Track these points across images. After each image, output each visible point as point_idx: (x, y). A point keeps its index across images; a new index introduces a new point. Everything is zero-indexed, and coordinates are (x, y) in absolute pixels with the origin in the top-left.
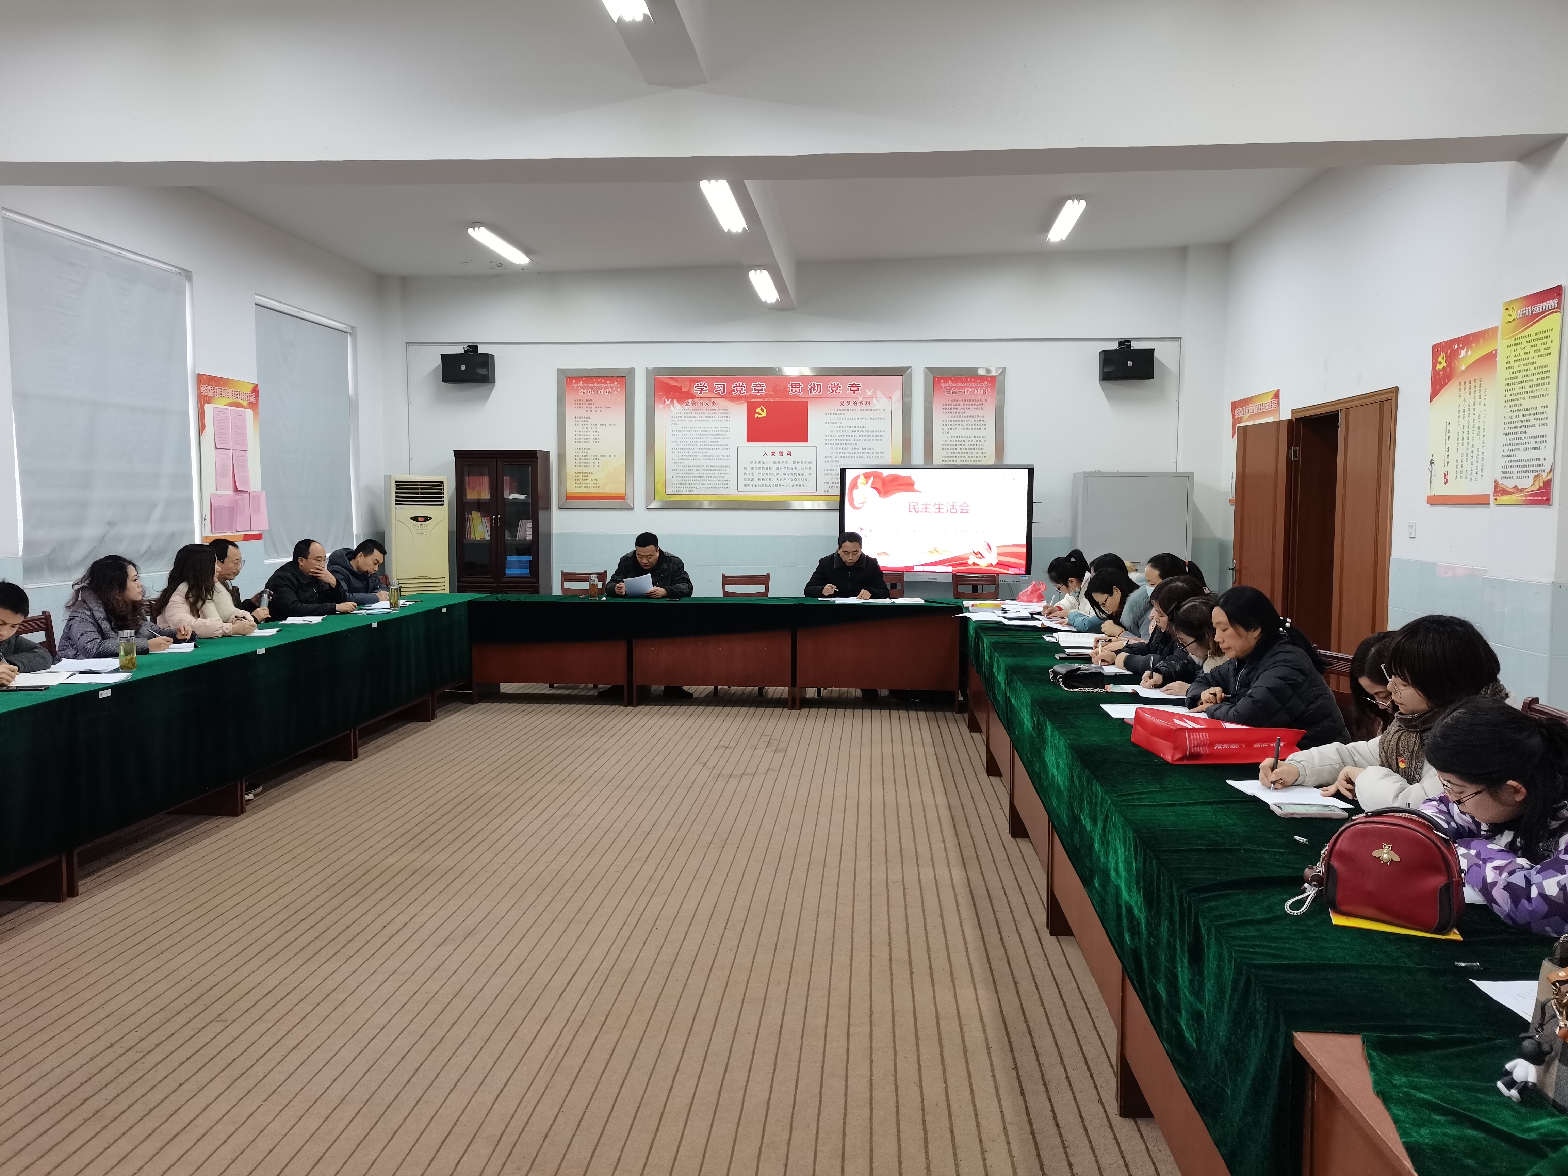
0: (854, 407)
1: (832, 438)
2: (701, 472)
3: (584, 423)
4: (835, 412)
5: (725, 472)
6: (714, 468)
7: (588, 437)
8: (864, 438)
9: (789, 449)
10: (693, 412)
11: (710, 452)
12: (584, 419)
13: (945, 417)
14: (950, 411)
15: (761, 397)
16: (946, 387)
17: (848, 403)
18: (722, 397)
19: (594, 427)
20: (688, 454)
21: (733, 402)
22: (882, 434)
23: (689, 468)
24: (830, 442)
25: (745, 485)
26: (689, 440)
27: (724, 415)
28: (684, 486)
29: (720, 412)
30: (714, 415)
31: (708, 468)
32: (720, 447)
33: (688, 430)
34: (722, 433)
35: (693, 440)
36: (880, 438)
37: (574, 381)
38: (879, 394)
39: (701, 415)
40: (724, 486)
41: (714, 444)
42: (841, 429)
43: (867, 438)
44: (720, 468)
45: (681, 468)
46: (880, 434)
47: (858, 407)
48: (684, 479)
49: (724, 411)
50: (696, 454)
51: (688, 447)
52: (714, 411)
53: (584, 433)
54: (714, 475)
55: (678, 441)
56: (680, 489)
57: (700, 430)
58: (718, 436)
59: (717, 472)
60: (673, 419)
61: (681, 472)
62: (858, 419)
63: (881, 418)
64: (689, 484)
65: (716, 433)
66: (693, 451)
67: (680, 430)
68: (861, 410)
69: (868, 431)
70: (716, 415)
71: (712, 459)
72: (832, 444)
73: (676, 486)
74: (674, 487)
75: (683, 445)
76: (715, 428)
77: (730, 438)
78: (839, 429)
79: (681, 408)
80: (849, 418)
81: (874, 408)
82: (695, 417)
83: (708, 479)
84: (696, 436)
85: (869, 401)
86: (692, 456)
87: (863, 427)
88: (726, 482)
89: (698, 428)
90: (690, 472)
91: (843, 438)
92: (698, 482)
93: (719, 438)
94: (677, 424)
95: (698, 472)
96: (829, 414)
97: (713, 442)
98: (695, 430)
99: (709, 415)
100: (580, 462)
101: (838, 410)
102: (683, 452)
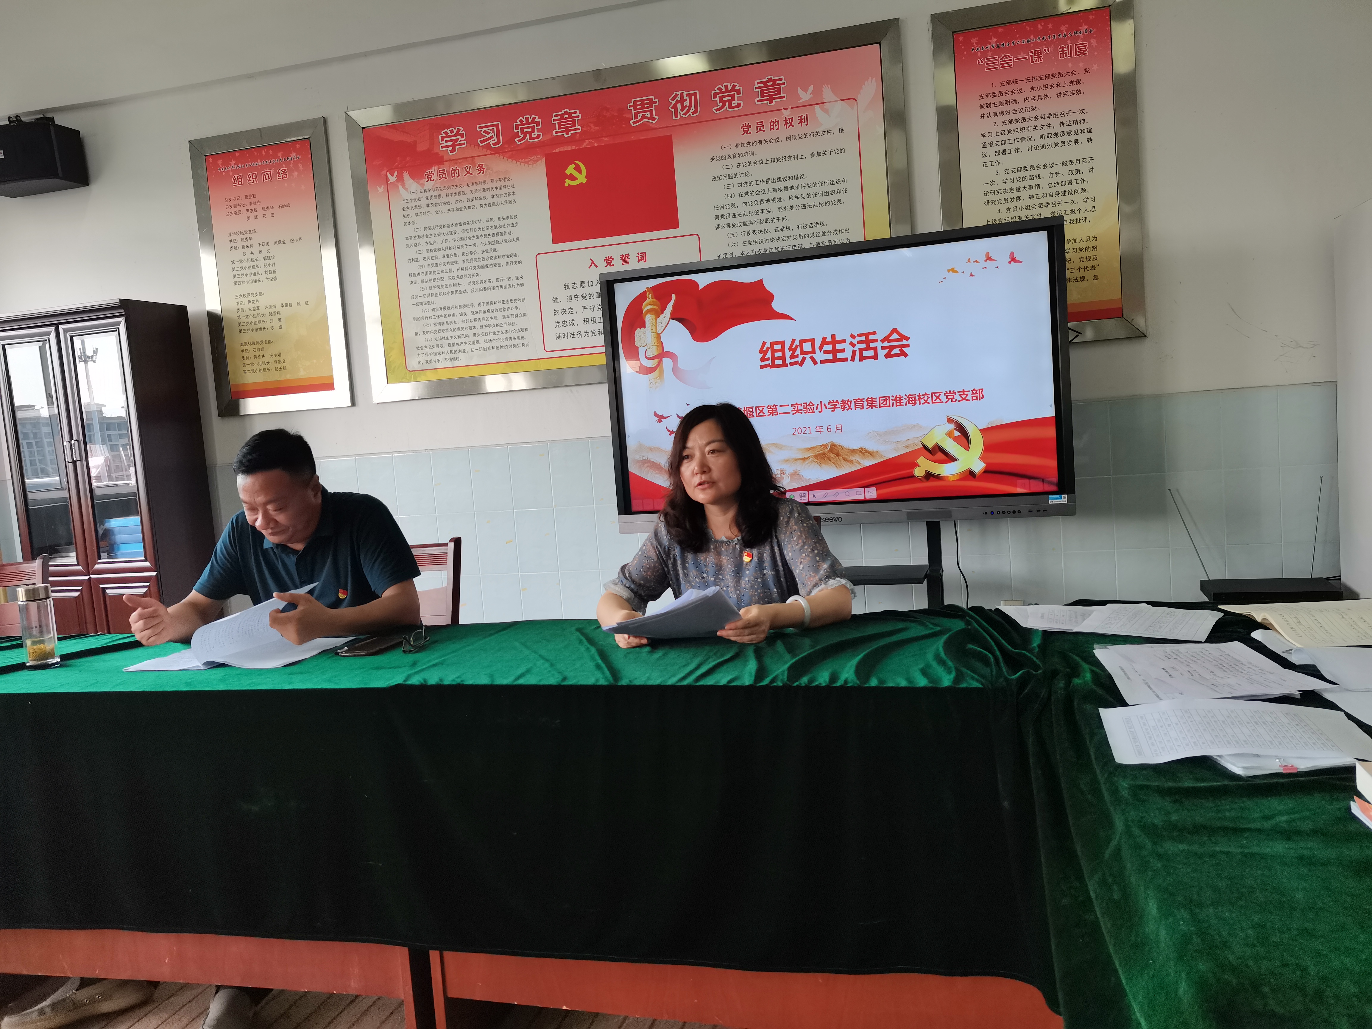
0: (774, 134)
1: (731, 211)
2: (470, 317)
3: (245, 243)
4: (735, 150)
5: (514, 312)
6: (494, 307)
7: (256, 270)
8: (800, 202)
9: (641, 248)
10: (443, 193)
11: (485, 274)
12: (244, 236)
13: (987, 125)
14: (998, 109)
15: (572, 140)
16: (984, 54)
17: (760, 127)
18: (496, 152)
19: (264, 249)
20: (440, 283)
21: (517, 160)
22: (841, 186)
23: (447, 312)
24: (725, 221)
25: (559, 336)
26: (440, 254)
27: (503, 191)
28: (440, 349)
29: (494, 185)
30: (482, 194)
31: (482, 308)
32: (503, 261)
33: (436, 231)
34: (502, 230)
35: (449, 252)
36: (836, 197)
37: (220, 162)
38: (828, 94)
39: (458, 198)
40: (516, 342)
41: (489, 255)
42: (749, 189)
43: (807, 201)
44: (506, 306)
45: (431, 313)
46: (835, 187)
47: (783, 132)
48: (438, 335)
49: (502, 183)
50: (456, 281)
51: (440, 268)
52: (482, 187)
53: (247, 264)
54: (495, 322)
55: (420, 258)
56: (433, 357)
57: (459, 229)
58: (496, 238)
59: (500, 315)
60: (406, 213)
61: (432, 321)
62: (784, 159)
63: (836, 151)
64: (449, 345)
65: (491, 232)
66: (451, 275)
67: (420, 234)
68: (788, 138)
69: (809, 185)
70: (488, 194)
71: (489, 288)
72: (731, 225)
73: (425, 351)
74: (422, 355)
75: (429, 266)
76: (487, 220)
77: (517, 239)
78: (744, 189)
79: (420, 188)
80: (765, 162)
81: (820, 130)
82: (448, 203)
83: (484, 330)
84: (452, 244)
85: (807, 115)
86: (450, 285)
87: (797, 177)
88: (520, 334)
89: (454, 225)
90: (449, 319)
91: (754, 208)
92: (467, 340)
93: (498, 242)
94: (413, 223)
95: (464, 318)
96: (718, 158)
97: (487, 251)
98: (449, 230)
99: (474, 196)
100: (247, 323)
101: (737, 145)
102: (430, 281)
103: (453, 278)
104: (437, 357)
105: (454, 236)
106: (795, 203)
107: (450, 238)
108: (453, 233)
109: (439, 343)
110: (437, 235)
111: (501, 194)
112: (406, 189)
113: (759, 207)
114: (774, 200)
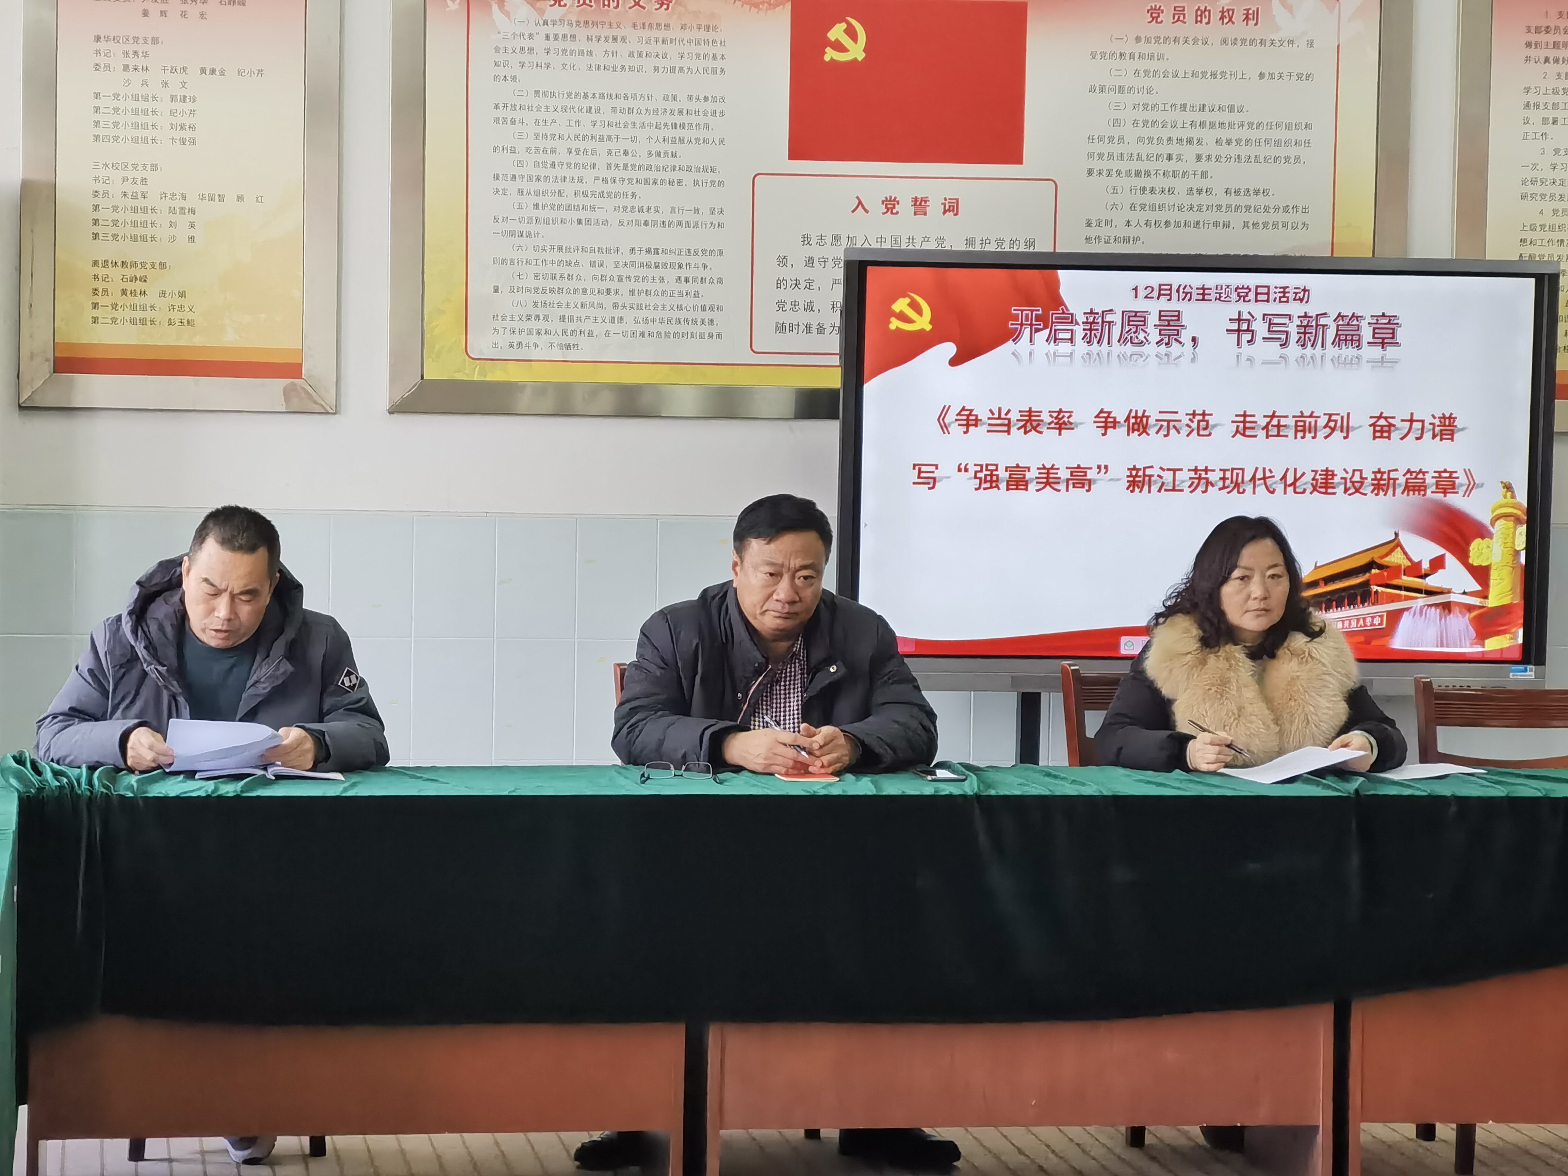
0: (1200, 31)
1: (1116, 149)
2: (609, 270)
3: (131, 61)
4: (1130, 47)
5: (701, 273)
6: (661, 259)
7: (150, 119)
8: (1233, 150)
9: (951, 190)
10: (582, 33)
11: (648, 196)
12: (131, 48)
13: (1535, 75)
14: (1552, 54)
17: (1179, 16)
19: (175, 80)
20: (557, 200)
22: (1302, 135)
23: (564, 256)
24: (1105, 165)
25: (781, 328)
26: (562, 146)
27: (703, 49)
28: (542, 325)
29: (687, 35)
30: (660, 48)
31: (638, 258)
32: (688, 178)
33: (560, 102)
34: (694, 119)
35: (582, 145)
36: (1293, 151)
39: (611, 46)
40: (698, 329)
41: (662, 162)
42: (1150, 116)
43: (1244, 151)
44: (684, 260)
45: (531, 255)
46: (1293, 135)
47: (1215, 30)
48: (540, 298)
49: (703, 35)
50: (588, 201)
51: (559, 172)
52: (662, 34)
53: (132, 104)
54: (659, 287)
55: (521, 147)
56: (524, 338)
57: (606, 105)
58: (678, 133)
59: (671, 275)
60: (501, 57)
61: (532, 270)
62: (1214, 75)
63: (1299, 76)
64: (562, 319)
65: (670, 120)
66: (581, 187)
67: (524, 101)
68: (1224, 41)
69: (1250, 125)
70: (672, 50)
71: (655, 223)
72: (1114, 172)
73: (508, 324)
74: (501, 331)
75: (536, 164)
76: (666, 98)
77: (722, 141)
78: (1141, 115)
79: (534, 15)
80: (1181, 74)
81: (1276, 37)
82: (590, 53)
83: (635, 300)
84: (589, 130)
85: (1258, 9)
86: (577, 208)
87: (1231, 109)
88: (707, 315)
89: (597, 96)
90: (566, 270)
91: (1155, 149)
92: (599, 313)
93: (682, 141)
94: (514, 78)
95: (598, 271)
96: (1103, 55)
97: (658, 154)
98: (585, 103)
99: (645, 49)
100: (115, 223)
101: (1138, 39)
102: (537, 193)
103: (585, 194)
104: (534, 338)
105: (593, 116)
106: (1224, 150)
107: (586, 118)
108: (593, 110)
109: (541, 311)
110: (559, 109)
111: (698, 55)
112: (507, 14)
113: (1165, 150)
114: (1190, 141)
